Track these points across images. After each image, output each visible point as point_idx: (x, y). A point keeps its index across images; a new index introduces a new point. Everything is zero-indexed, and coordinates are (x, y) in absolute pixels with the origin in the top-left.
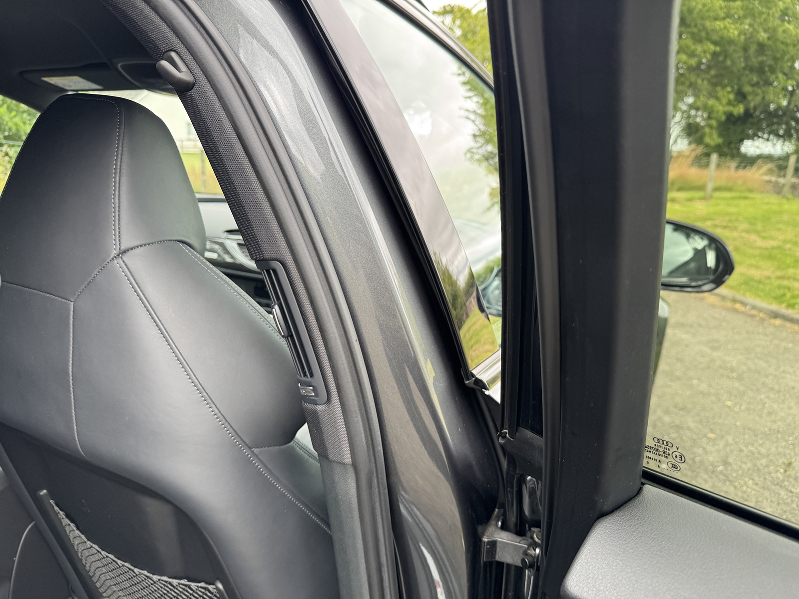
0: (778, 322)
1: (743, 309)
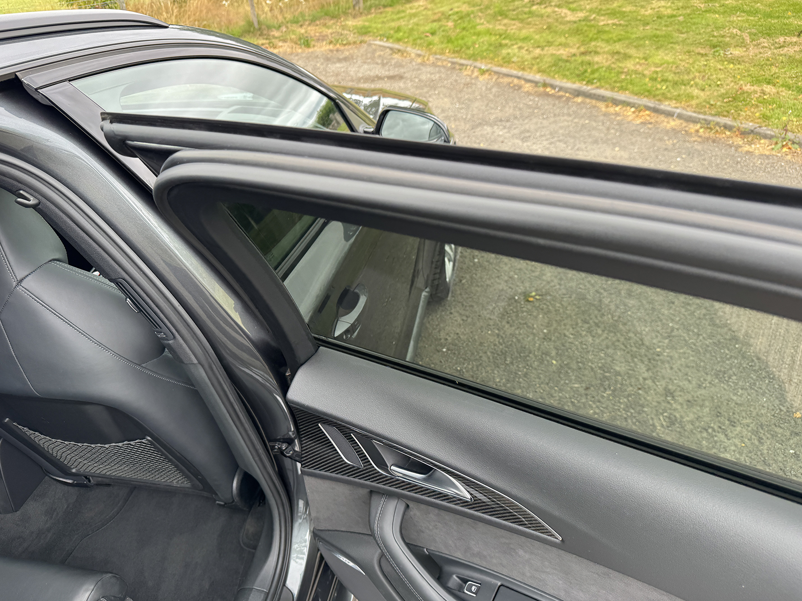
0: (579, 99)
1: (553, 92)
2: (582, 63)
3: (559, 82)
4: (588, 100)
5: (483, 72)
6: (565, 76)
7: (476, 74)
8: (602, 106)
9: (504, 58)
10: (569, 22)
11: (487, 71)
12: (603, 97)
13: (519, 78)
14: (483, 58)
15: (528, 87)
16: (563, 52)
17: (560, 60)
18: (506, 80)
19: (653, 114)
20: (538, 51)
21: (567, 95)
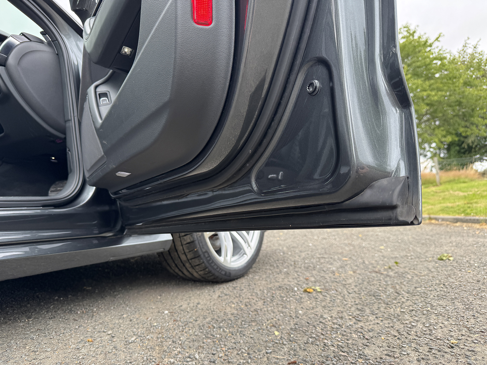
0: (458, 224)
1: (437, 222)
2: (463, 208)
3: (442, 216)
4: (465, 224)
6: (449, 214)
8: (477, 226)
10: (460, 196)
12: (478, 220)
16: (450, 205)
17: (447, 207)
20: (430, 207)
21: (448, 223)
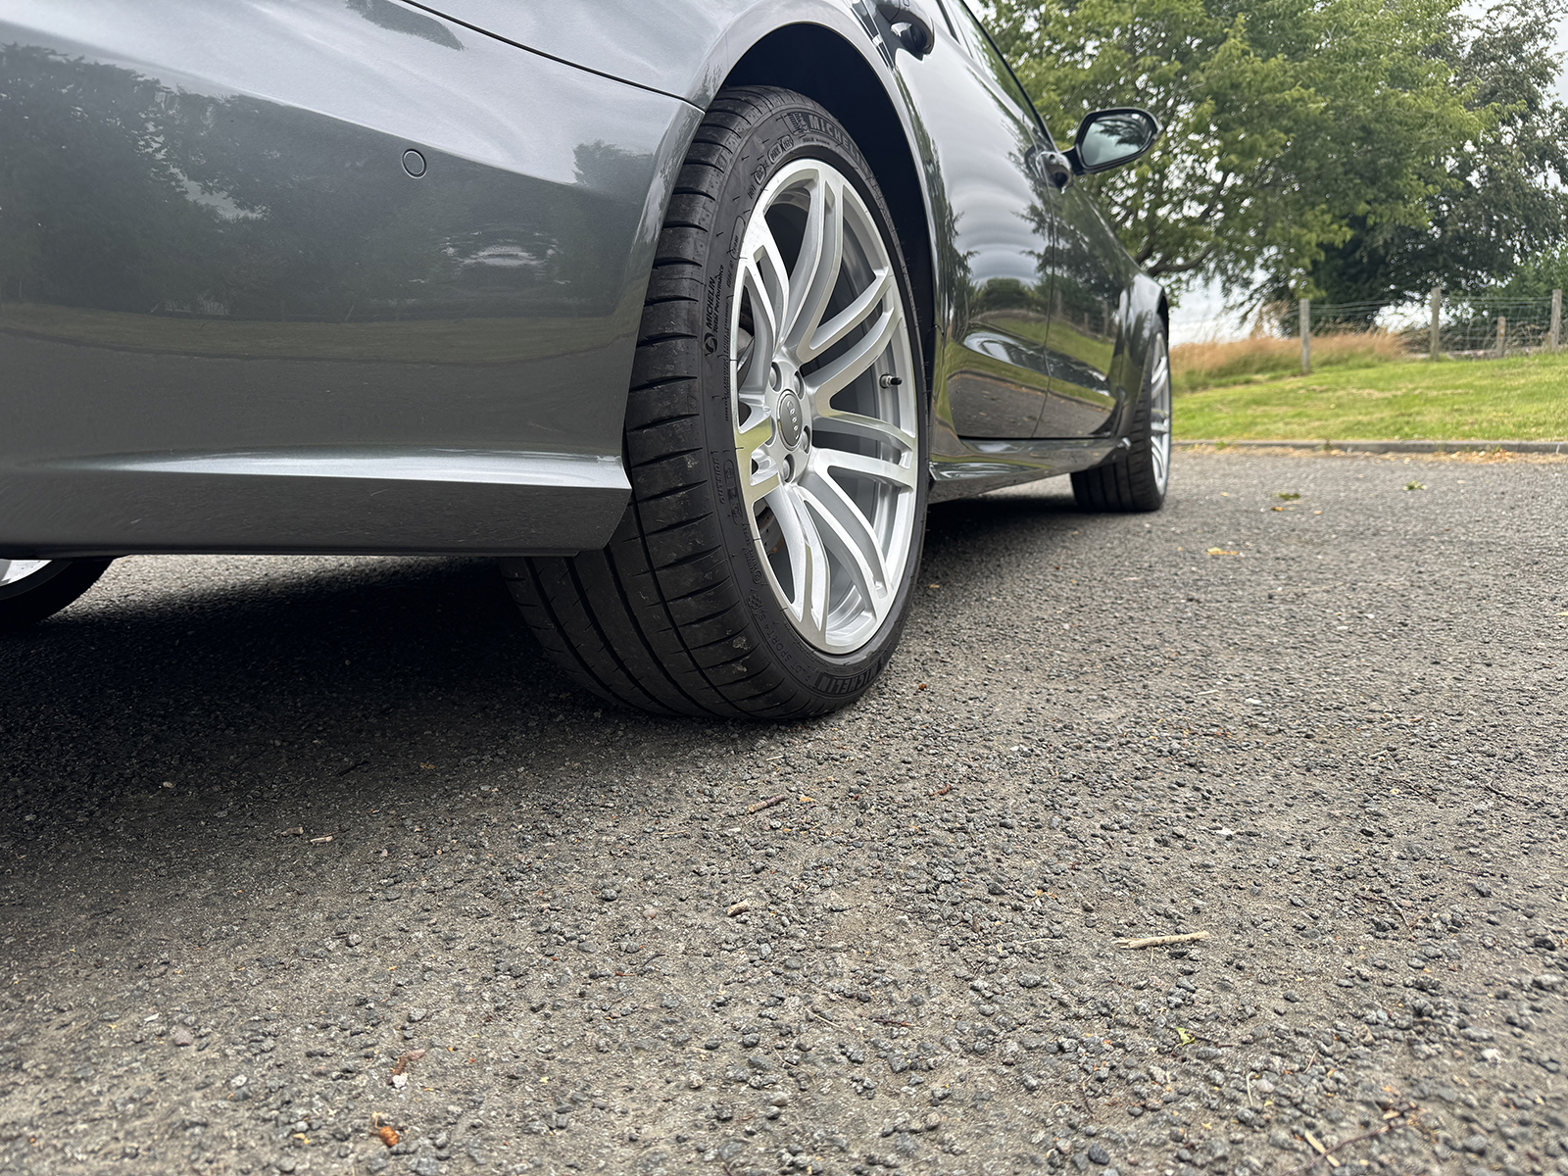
0: (1388, 456)
1: (1343, 453)
2: (1394, 423)
3: (1351, 440)
4: (1404, 455)
5: (1222, 446)
6: (1365, 436)
7: (1210, 449)
8: (1429, 457)
9: (1258, 434)
10: (1377, 400)
11: (1229, 445)
12: (1430, 446)
13: (1283, 445)
14: (1222, 435)
15: (1297, 453)
16: (1365, 419)
17: (1359, 423)
18: (1261, 451)
19: (1517, 455)
20: (1317, 424)
21: (1368, 454)
